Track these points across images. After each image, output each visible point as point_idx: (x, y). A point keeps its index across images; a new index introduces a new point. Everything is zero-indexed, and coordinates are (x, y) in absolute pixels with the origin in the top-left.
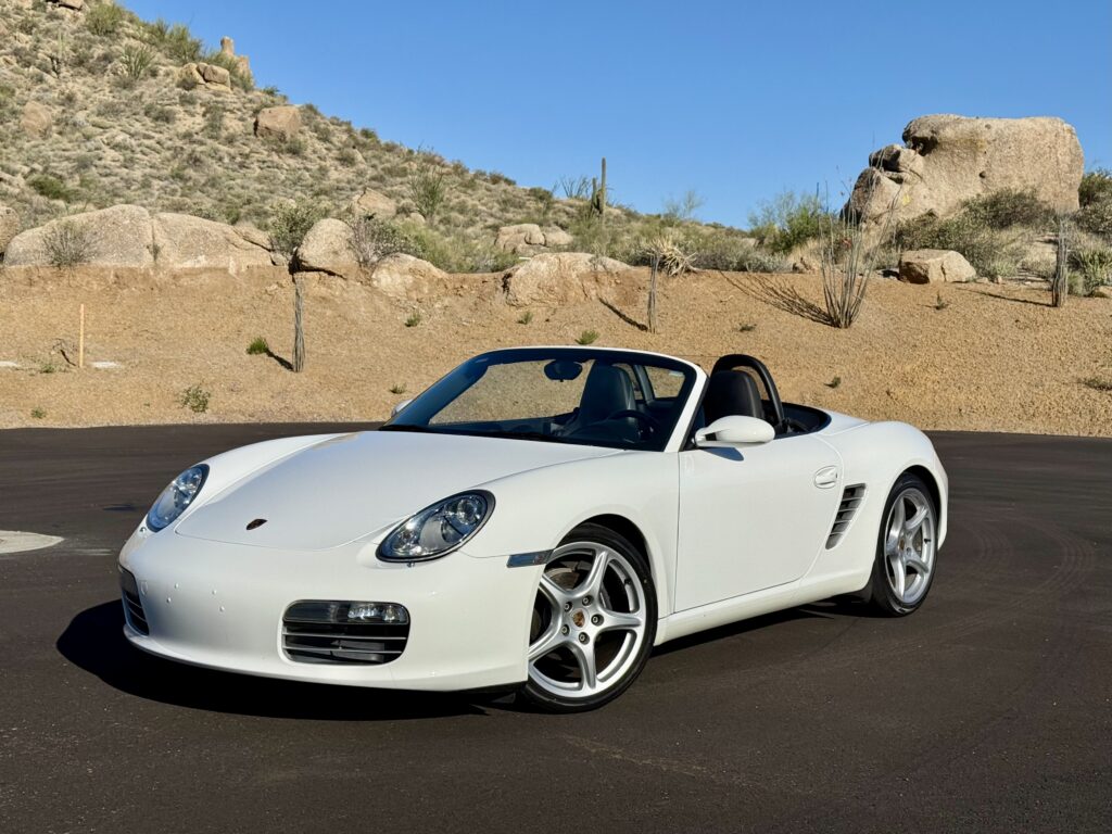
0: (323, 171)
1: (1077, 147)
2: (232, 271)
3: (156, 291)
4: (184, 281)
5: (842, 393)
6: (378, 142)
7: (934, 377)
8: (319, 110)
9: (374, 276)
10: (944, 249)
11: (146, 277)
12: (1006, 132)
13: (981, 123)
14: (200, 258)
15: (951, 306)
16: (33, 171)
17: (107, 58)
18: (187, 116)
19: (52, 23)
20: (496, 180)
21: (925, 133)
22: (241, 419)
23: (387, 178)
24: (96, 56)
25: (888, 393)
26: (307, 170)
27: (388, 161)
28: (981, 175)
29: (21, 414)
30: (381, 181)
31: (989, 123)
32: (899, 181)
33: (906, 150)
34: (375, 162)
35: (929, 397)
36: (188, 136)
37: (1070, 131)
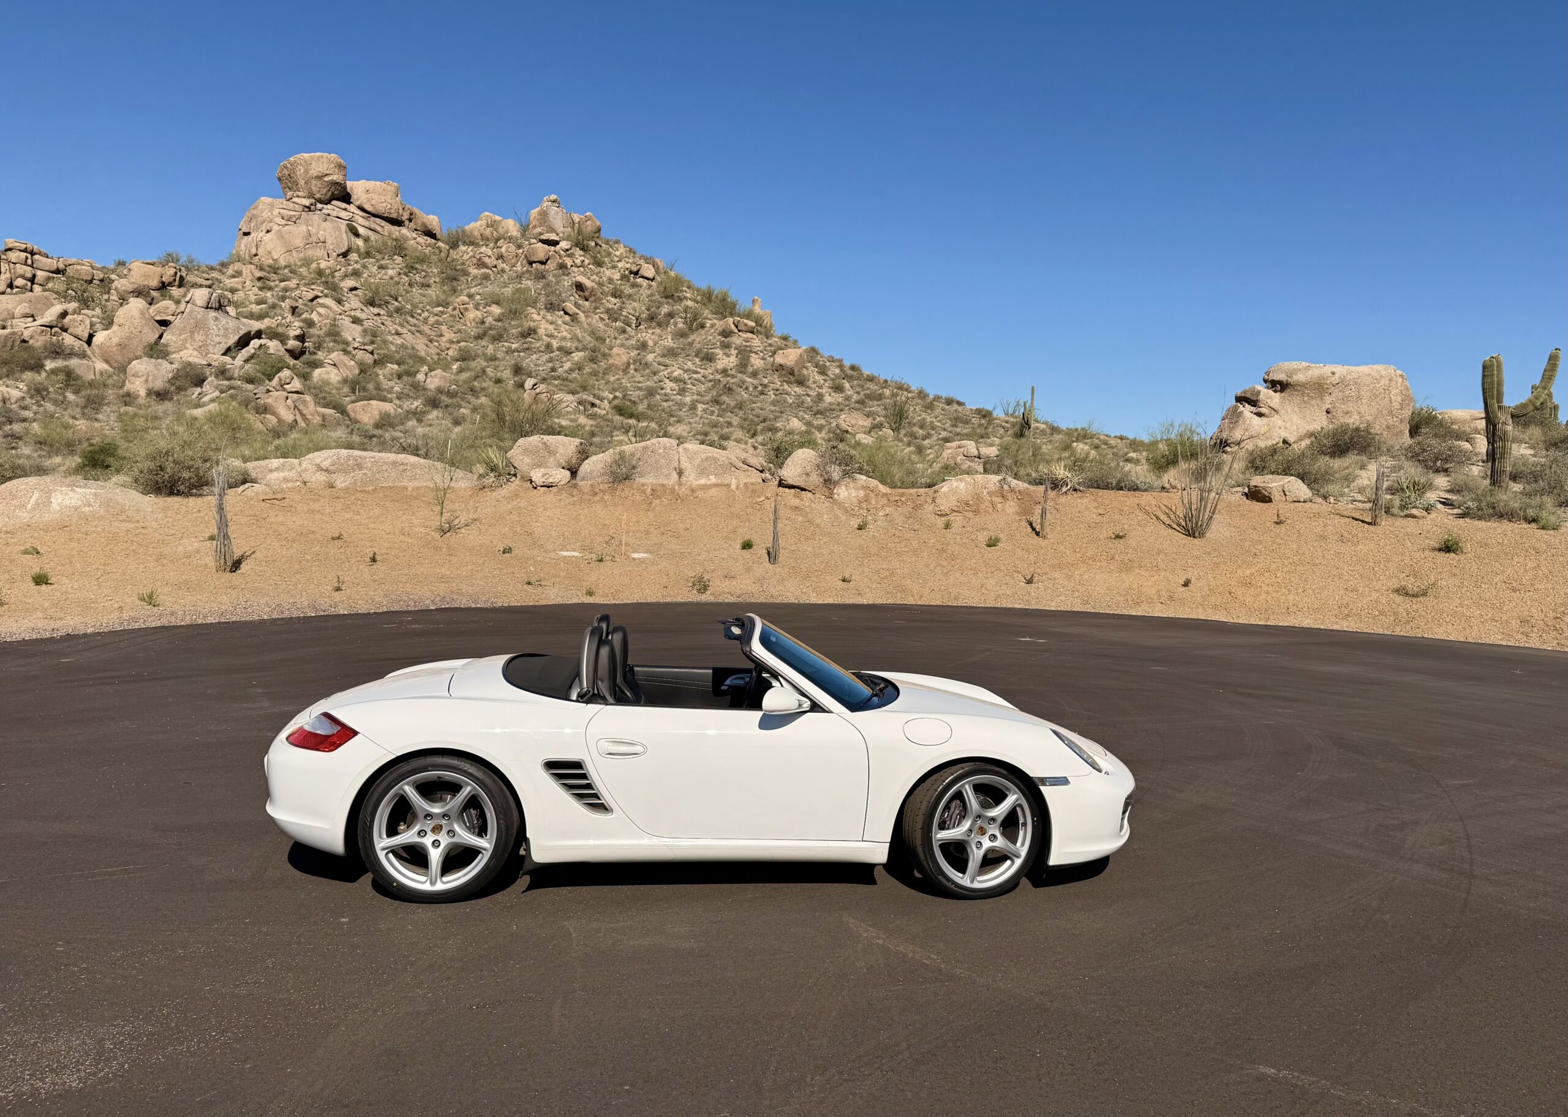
0: (820, 396)
1: (1407, 389)
2: (733, 487)
3: (679, 501)
4: (700, 494)
5: (1192, 591)
6: (862, 374)
7: (1267, 581)
8: (820, 351)
9: (835, 491)
10: (1286, 475)
11: (673, 491)
12: (1348, 377)
13: (1327, 370)
14: (711, 477)
15: (1288, 522)
16: (615, 397)
17: (671, 315)
18: (724, 357)
19: (633, 290)
20: (949, 402)
21: (1280, 377)
22: (731, 599)
23: (867, 401)
24: (663, 313)
25: (1230, 593)
26: (808, 395)
27: (868, 388)
28: (1328, 412)
29: (578, 593)
30: (863, 404)
31: (1334, 370)
32: (1260, 415)
33: (1266, 391)
34: (858, 389)
35: (1263, 596)
36: (724, 372)
37: (1402, 376)
